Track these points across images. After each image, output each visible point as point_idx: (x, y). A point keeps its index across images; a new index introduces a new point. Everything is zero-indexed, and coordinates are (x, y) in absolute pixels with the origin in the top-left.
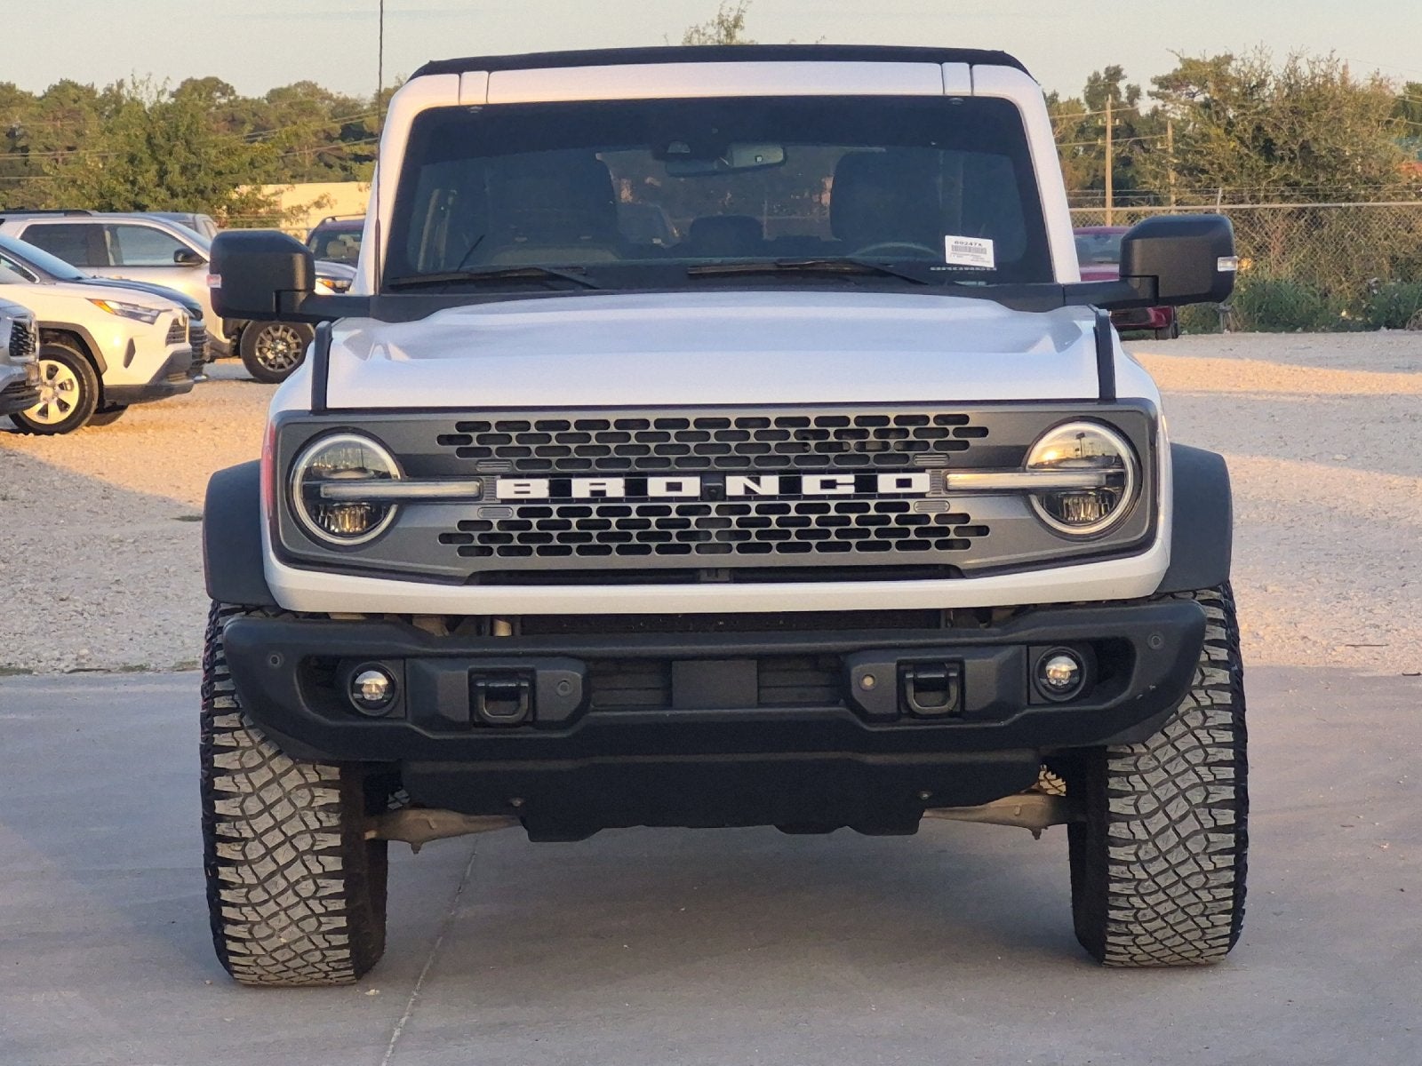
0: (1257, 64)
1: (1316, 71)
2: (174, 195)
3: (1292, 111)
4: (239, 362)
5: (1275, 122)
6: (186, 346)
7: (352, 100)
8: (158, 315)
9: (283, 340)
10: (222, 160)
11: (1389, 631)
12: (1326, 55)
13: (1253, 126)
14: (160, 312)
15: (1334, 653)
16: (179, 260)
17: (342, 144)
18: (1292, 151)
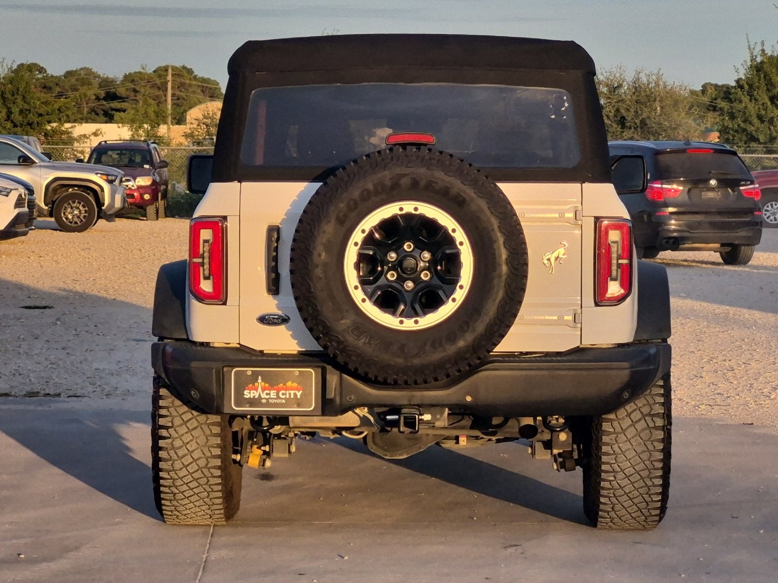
0: (618, 75)
1: (650, 80)
2: (15, 126)
3: (636, 102)
4: (53, 219)
5: (627, 107)
6: (26, 209)
7: (111, 78)
8: (11, 191)
9: (78, 208)
10: (43, 107)
11: (729, 397)
12: (655, 72)
13: (615, 109)
14: (11, 190)
15: (699, 409)
16: (21, 161)
17: (105, 103)
18: (636, 124)
